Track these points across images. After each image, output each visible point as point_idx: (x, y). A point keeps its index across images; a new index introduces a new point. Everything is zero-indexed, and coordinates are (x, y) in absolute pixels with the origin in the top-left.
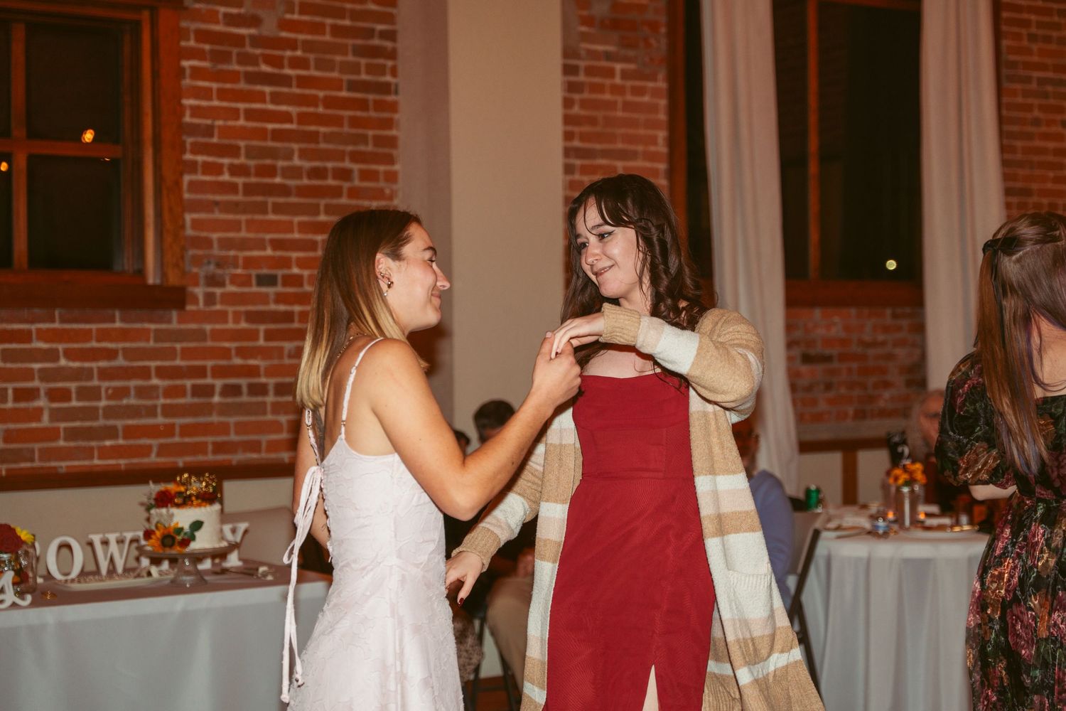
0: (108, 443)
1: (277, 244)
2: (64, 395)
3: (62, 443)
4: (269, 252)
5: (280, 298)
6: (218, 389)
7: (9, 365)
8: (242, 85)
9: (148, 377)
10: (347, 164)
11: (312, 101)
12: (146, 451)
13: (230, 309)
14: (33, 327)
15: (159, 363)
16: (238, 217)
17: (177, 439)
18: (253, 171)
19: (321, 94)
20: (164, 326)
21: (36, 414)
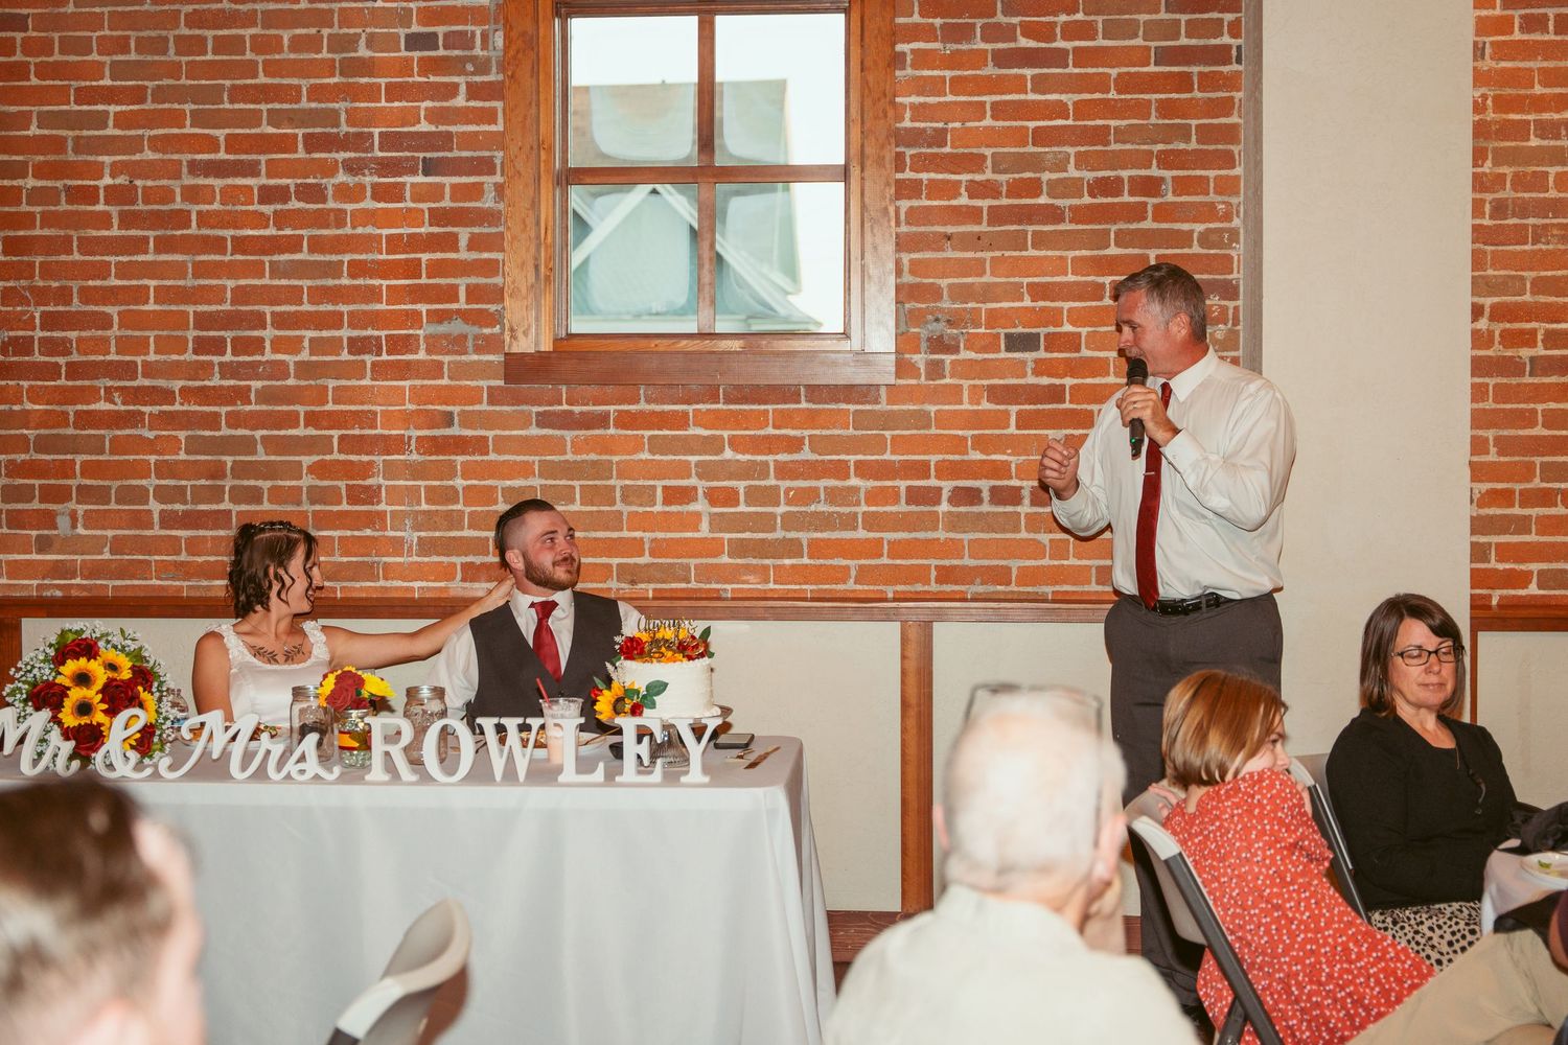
0: (787, 562)
1: (1039, 292)
2: (730, 497)
3: (725, 559)
4: (1027, 302)
5: (1041, 368)
6: (945, 495)
7: (657, 457)
8: (990, 70)
9: (847, 477)
10: (1154, 171)
11: (1101, 84)
12: (842, 574)
13: (966, 383)
14: (690, 408)
15: (860, 457)
16: (979, 255)
17: (885, 560)
18: (1004, 189)
19: (1114, 72)
20: (868, 407)
21: (693, 521)
